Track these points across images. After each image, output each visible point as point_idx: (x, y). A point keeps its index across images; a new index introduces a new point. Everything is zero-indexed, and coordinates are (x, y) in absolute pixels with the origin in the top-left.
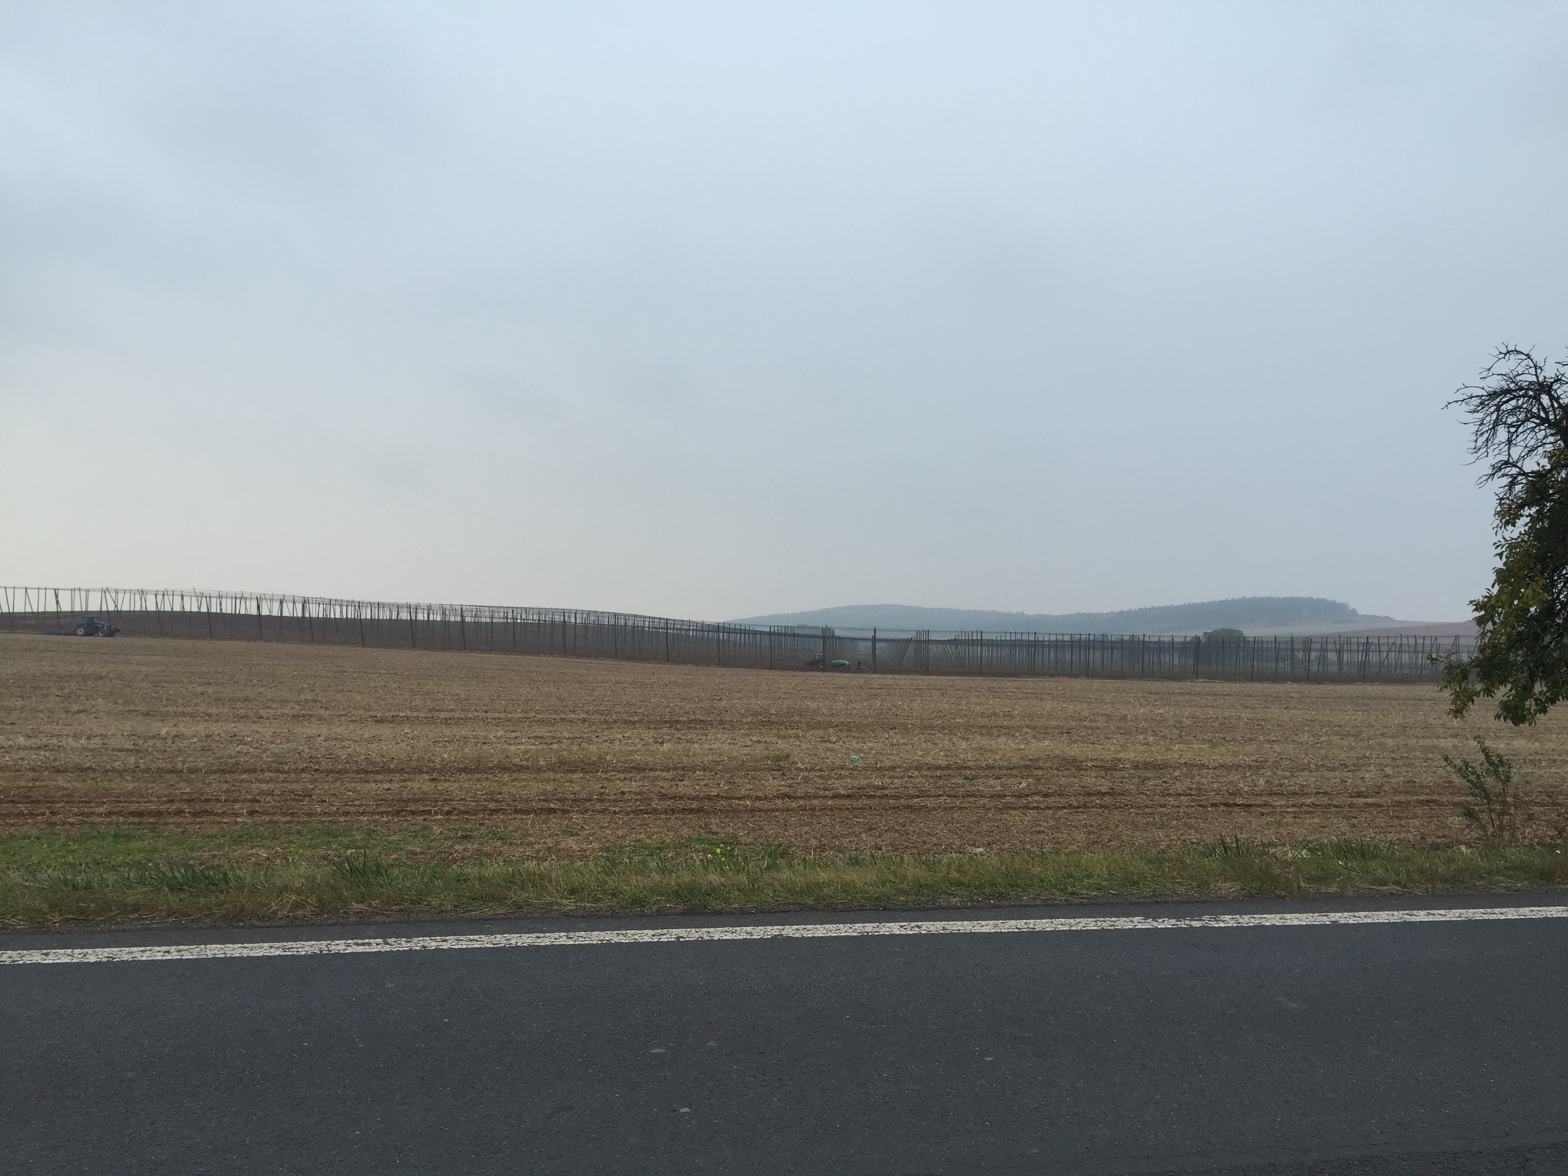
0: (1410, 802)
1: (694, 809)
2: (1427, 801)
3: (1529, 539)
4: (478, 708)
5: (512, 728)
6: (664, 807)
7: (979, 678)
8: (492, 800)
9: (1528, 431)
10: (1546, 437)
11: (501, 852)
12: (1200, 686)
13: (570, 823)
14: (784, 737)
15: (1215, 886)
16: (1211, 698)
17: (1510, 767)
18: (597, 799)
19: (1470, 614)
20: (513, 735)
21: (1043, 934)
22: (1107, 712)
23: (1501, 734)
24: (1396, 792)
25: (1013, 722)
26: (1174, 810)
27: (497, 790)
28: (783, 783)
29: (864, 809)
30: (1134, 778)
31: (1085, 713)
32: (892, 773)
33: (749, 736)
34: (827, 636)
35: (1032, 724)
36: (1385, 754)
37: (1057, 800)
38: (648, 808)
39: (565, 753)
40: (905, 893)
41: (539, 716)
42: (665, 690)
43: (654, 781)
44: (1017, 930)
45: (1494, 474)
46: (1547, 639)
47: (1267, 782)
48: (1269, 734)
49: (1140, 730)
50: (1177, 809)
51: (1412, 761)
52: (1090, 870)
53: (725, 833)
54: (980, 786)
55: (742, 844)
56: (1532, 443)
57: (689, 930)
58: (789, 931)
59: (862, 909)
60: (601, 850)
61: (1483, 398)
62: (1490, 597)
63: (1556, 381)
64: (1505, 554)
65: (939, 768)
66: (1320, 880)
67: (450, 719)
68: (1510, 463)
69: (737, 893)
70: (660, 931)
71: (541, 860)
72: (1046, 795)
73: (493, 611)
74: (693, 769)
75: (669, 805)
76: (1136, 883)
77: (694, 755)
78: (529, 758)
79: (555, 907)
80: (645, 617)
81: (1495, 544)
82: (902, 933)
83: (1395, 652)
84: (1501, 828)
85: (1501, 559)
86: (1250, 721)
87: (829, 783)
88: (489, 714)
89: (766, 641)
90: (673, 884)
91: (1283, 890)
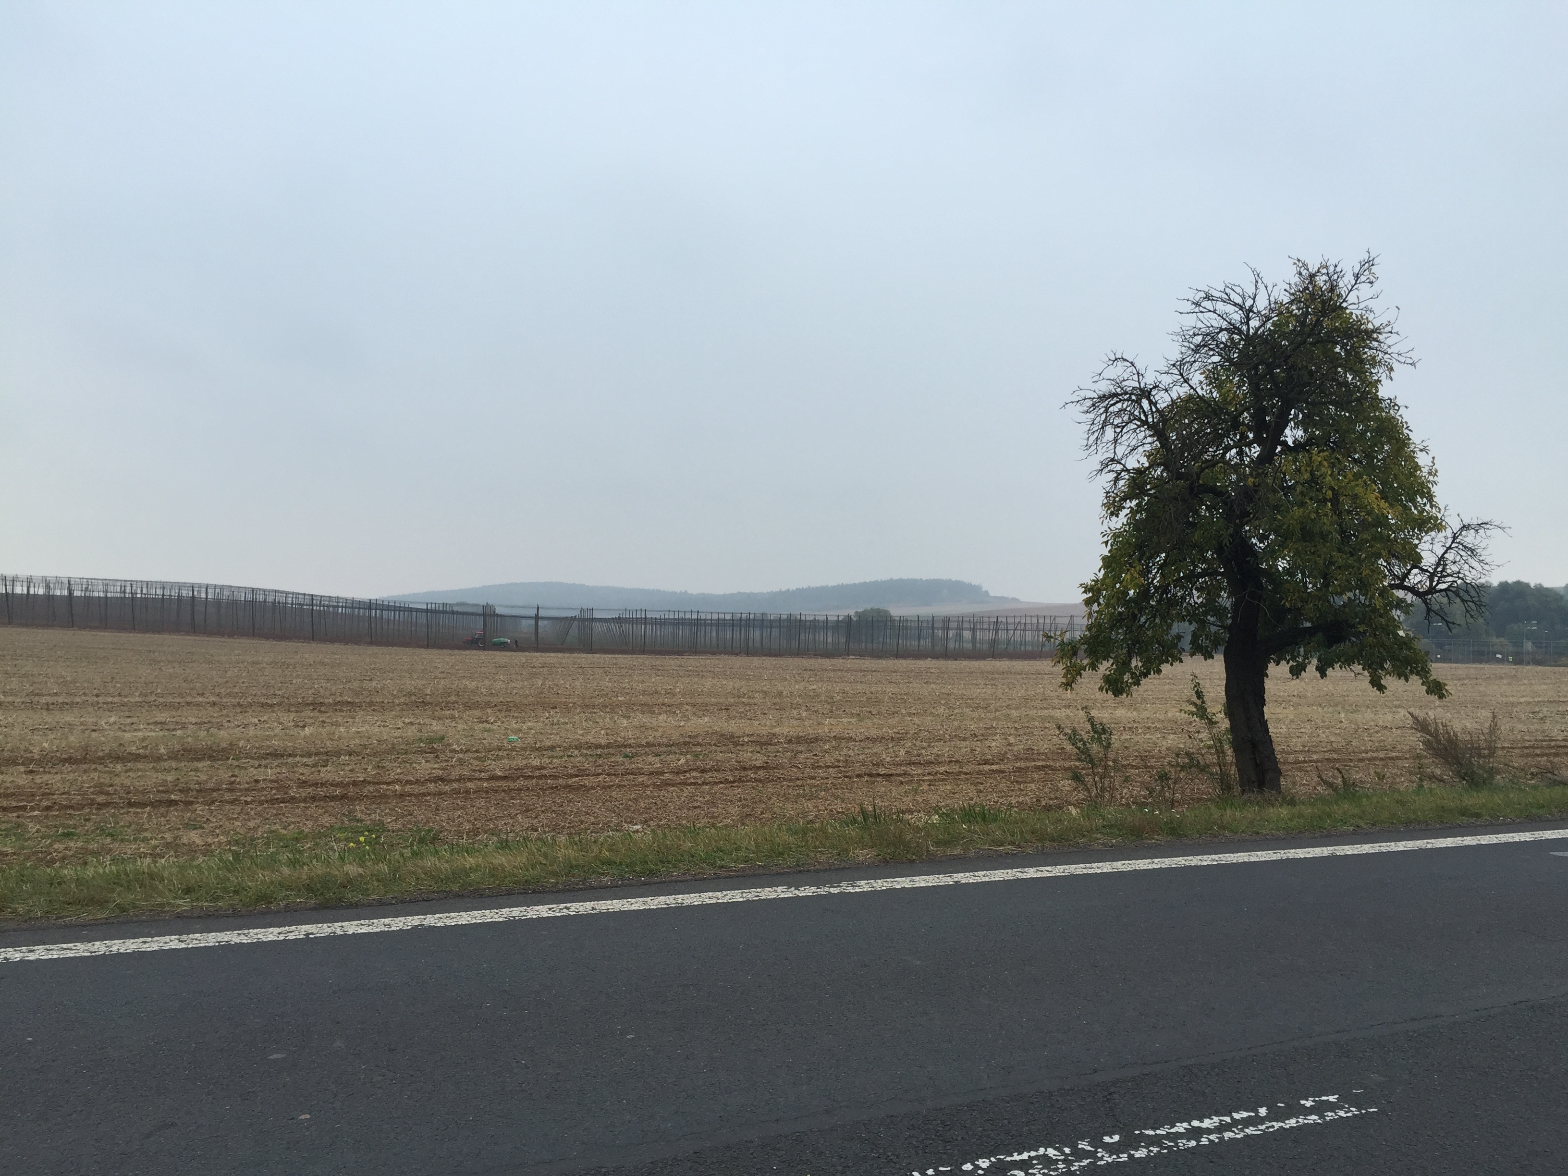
0: (1028, 768)
1: (337, 796)
2: (1043, 766)
3: (1129, 528)
4: (87, 691)
5: (127, 714)
6: (304, 795)
7: (642, 656)
8: (102, 793)
9: (1131, 432)
10: (1145, 437)
11: (111, 850)
12: (851, 662)
13: (193, 815)
14: (439, 718)
15: (853, 853)
16: (860, 674)
17: (1110, 734)
18: (226, 789)
19: (1080, 597)
20: (129, 721)
21: (691, 908)
22: (765, 689)
23: (1107, 704)
24: (1018, 758)
25: (674, 699)
26: (822, 781)
27: (107, 781)
28: (436, 766)
29: (521, 790)
30: (788, 752)
31: (744, 690)
32: (551, 753)
33: (401, 718)
34: (488, 614)
35: (693, 701)
36: (1009, 724)
37: (714, 775)
38: (285, 796)
39: (190, 739)
40: (554, 874)
41: (161, 700)
42: (309, 670)
43: (293, 767)
44: (665, 906)
45: (1102, 470)
46: (1143, 619)
47: (907, 752)
48: (910, 708)
49: (794, 706)
50: (826, 781)
51: (1032, 730)
52: (739, 844)
53: (370, 820)
54: (639, 763)
55: (389, 831)
56: (1134, 443)
57: (320, 925)
58: (431, 920)
59: (509, 893)
60: (229, 843)
61: (1094, 400)
62: (1096, 581)
63: (1154, 387)
64: (1110, 542)
65: (599, 746)
66: (946, 843)
67: (53, 704)
68: (1115, 460)
69: (376, 883)
70: (287, 928)
71: (155, 856)
72: (703, 771)
73: (107, 585)
74: (338, 754)
75: (309, 793)
76: (781, 854)
77: (340, 738)
78: (147, 746)
79: (167, 909)
80: (287, 593)
81: (1102, 533)
82: (550, 915)
83: (1021, 630)
84: (1103, 789)
85: (1106, 546)
86: (894, 696)
87: (486, 764)
88: (100, 698)
89: (422, 619)
90: (305, 877)
91: (914, 854)
